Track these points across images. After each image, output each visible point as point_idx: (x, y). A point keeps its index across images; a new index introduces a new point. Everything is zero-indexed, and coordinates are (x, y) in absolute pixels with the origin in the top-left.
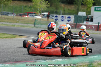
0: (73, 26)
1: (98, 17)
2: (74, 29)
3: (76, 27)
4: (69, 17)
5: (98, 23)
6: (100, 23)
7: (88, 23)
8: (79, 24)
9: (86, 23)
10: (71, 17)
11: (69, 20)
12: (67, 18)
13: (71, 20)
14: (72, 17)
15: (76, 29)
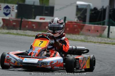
0: (14, 24)
1: (64, 8)
2: (16, 29)
3: (20, 27)
4: (7, 7)
5: (64, 19)
6: (67, 19)
7: (44, 19)
8: (26, 20)
9: (41, 19)
10: (11, 8)
11: (7, 13)
12: (2, 8)
13: (12, 12)
14: (13, 7)
15: (20, 29)
